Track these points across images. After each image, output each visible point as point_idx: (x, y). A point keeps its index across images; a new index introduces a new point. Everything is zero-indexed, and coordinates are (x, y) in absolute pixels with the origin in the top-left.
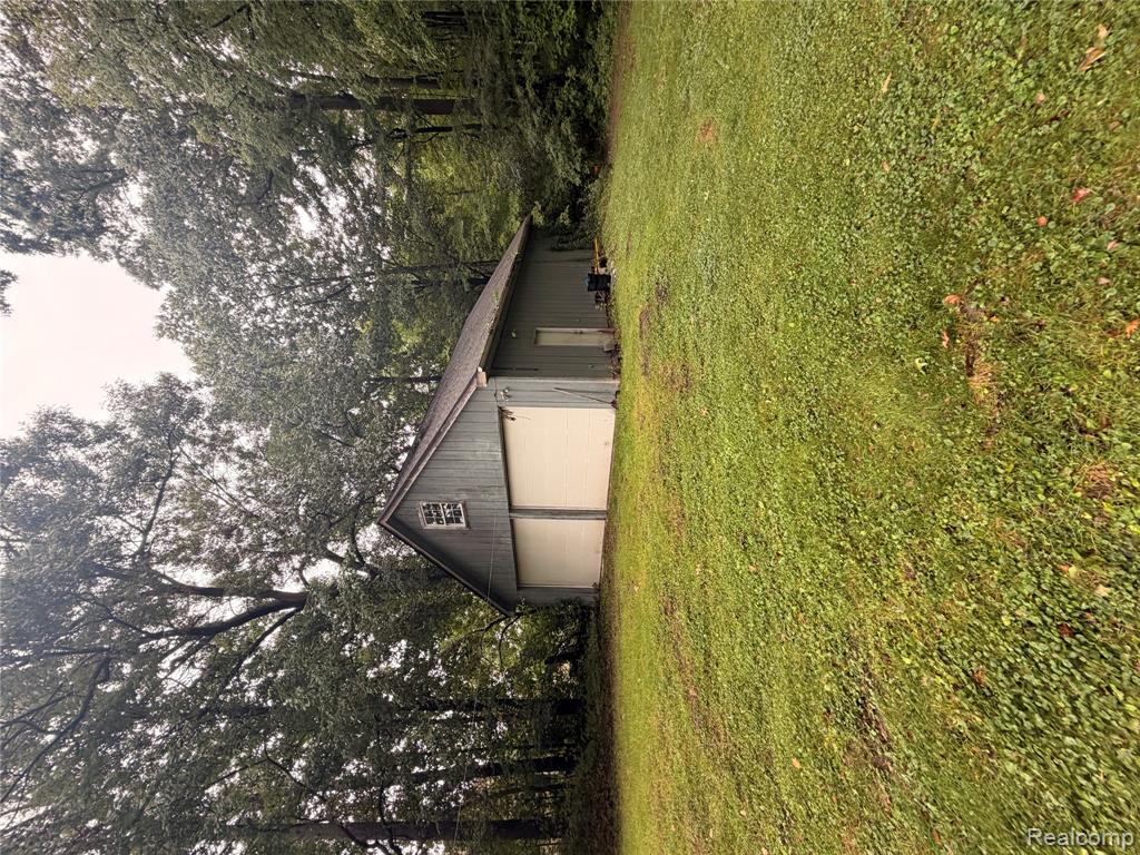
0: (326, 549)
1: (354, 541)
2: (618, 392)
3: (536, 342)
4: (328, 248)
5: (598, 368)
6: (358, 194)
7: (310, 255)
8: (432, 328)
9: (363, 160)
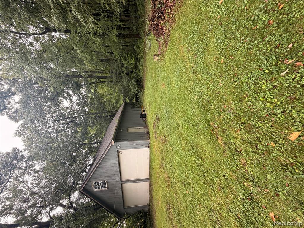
0: (60, 203)
1: (70, 198)
2: (149, 144)
3: (127, 132)
4: (71, 109)
5: (144, 137)
6: (81, 96)
7: (66, 111)
8: (99, 128)
9: (83, 88)
